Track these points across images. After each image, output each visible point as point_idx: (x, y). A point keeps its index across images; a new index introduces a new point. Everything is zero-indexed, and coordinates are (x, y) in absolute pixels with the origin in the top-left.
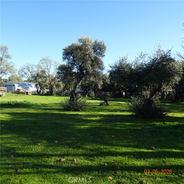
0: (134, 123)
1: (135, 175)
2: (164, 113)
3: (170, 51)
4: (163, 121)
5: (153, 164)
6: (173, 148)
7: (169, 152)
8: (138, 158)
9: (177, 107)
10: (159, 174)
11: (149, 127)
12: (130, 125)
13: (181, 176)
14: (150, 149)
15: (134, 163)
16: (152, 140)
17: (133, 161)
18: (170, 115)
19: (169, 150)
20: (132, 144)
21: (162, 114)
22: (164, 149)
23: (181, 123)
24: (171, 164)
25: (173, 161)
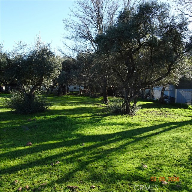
0: (13, 120)
1: (6, 178)
2: (46, 107)
3: (49, 44)
4: (44, 115)
5: (28, 160)
6: (50, 140)
7: (46, 145)
8: (13, 158)
9: (59, 101)
10: (34, 170)
11: (29, 123)
12: (7, 123)
13: (54, 165)
14: (27, 146)
15: (8, 164)
16: (31, 136)
17: (7, 162)
18: (52, 108)
19: (46, 143)
20: (6, 144)
21: (44, 108)
22: (42, 142)
23: (61, 115)
24: (47, 156)
25: (49, 153)
